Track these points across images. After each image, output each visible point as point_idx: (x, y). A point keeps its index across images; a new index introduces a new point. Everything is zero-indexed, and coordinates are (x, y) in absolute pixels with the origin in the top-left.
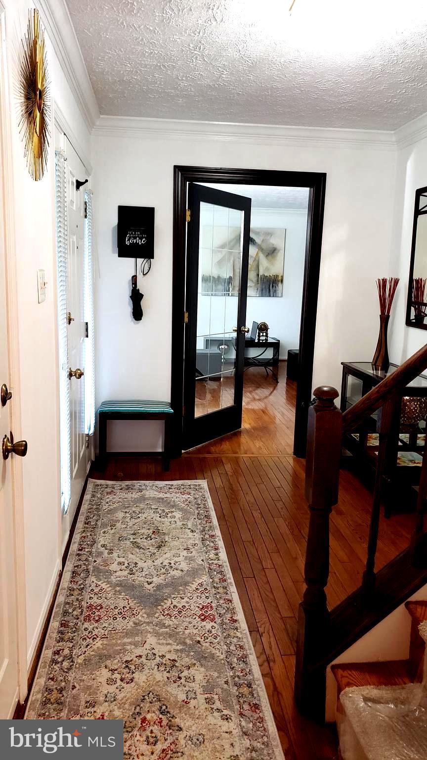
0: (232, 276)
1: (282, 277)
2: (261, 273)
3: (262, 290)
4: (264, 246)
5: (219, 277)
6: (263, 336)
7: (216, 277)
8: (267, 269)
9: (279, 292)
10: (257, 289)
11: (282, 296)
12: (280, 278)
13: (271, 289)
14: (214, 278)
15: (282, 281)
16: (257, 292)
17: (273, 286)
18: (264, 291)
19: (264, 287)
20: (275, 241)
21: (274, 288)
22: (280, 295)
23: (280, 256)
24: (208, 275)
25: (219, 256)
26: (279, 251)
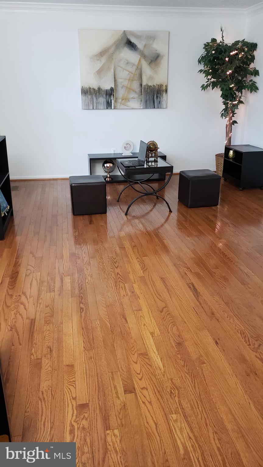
0: (113, 87)
1: (167, 86)
2: (144, 84)
3: (146, 102)
4: (146, 52)
5: (99, 89)
6: (152, 157)
7: (96, 89)
8: (151, 78)
9: (164, 103)
10: (141, 101)
11: (166, 108)
12: (164, 88)
13: (155, 100)
14: (94, 89)
15: (166, 91)
16: (141, 104)
17: (157, 97)
18: (148, 102)
19: (148, 98)
20: (158, 47)
21: (159, 99)
22: (165, 107)
23: (163, 62)
24: (88, 87)
25: (98, 65)
26: (163, 57)
